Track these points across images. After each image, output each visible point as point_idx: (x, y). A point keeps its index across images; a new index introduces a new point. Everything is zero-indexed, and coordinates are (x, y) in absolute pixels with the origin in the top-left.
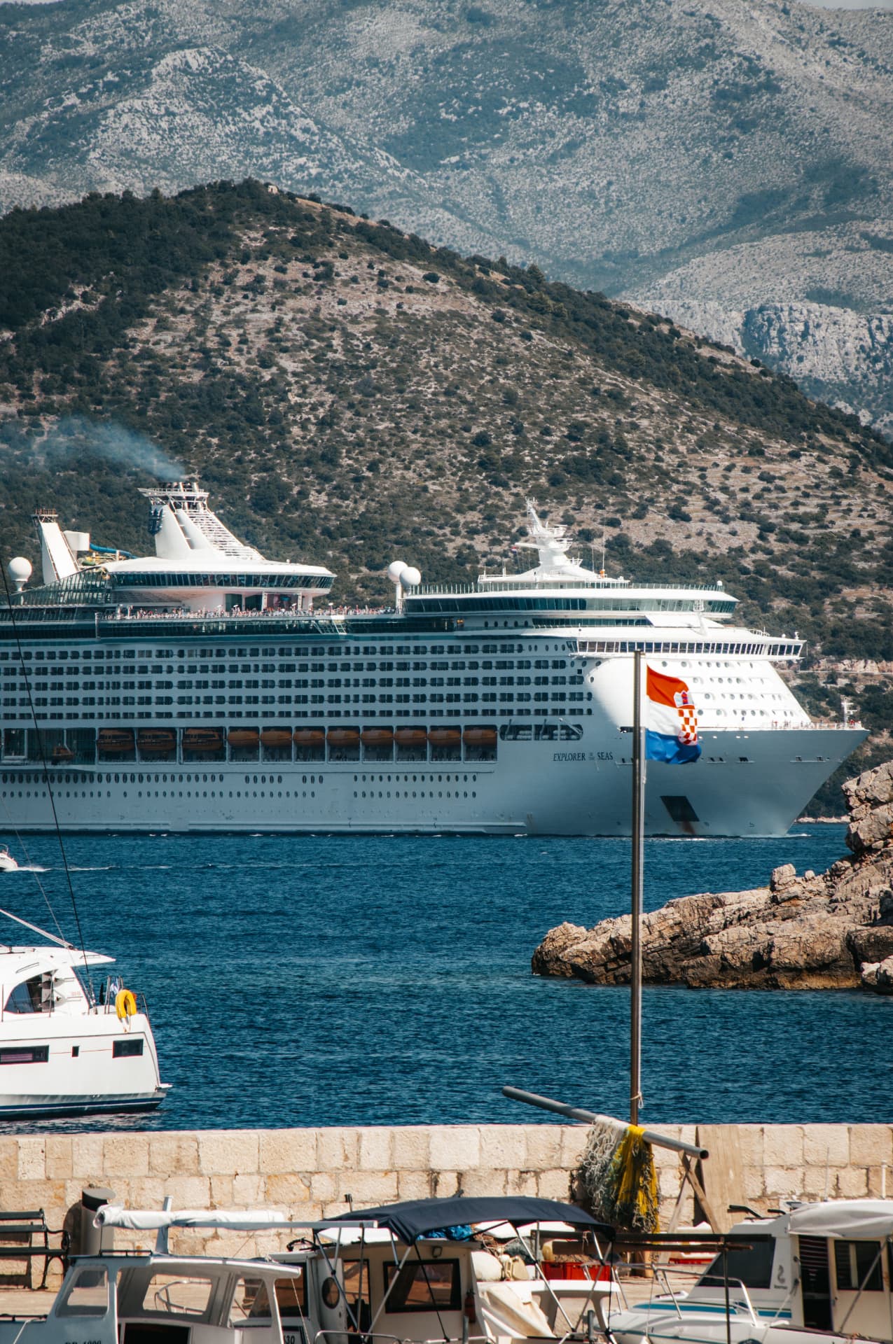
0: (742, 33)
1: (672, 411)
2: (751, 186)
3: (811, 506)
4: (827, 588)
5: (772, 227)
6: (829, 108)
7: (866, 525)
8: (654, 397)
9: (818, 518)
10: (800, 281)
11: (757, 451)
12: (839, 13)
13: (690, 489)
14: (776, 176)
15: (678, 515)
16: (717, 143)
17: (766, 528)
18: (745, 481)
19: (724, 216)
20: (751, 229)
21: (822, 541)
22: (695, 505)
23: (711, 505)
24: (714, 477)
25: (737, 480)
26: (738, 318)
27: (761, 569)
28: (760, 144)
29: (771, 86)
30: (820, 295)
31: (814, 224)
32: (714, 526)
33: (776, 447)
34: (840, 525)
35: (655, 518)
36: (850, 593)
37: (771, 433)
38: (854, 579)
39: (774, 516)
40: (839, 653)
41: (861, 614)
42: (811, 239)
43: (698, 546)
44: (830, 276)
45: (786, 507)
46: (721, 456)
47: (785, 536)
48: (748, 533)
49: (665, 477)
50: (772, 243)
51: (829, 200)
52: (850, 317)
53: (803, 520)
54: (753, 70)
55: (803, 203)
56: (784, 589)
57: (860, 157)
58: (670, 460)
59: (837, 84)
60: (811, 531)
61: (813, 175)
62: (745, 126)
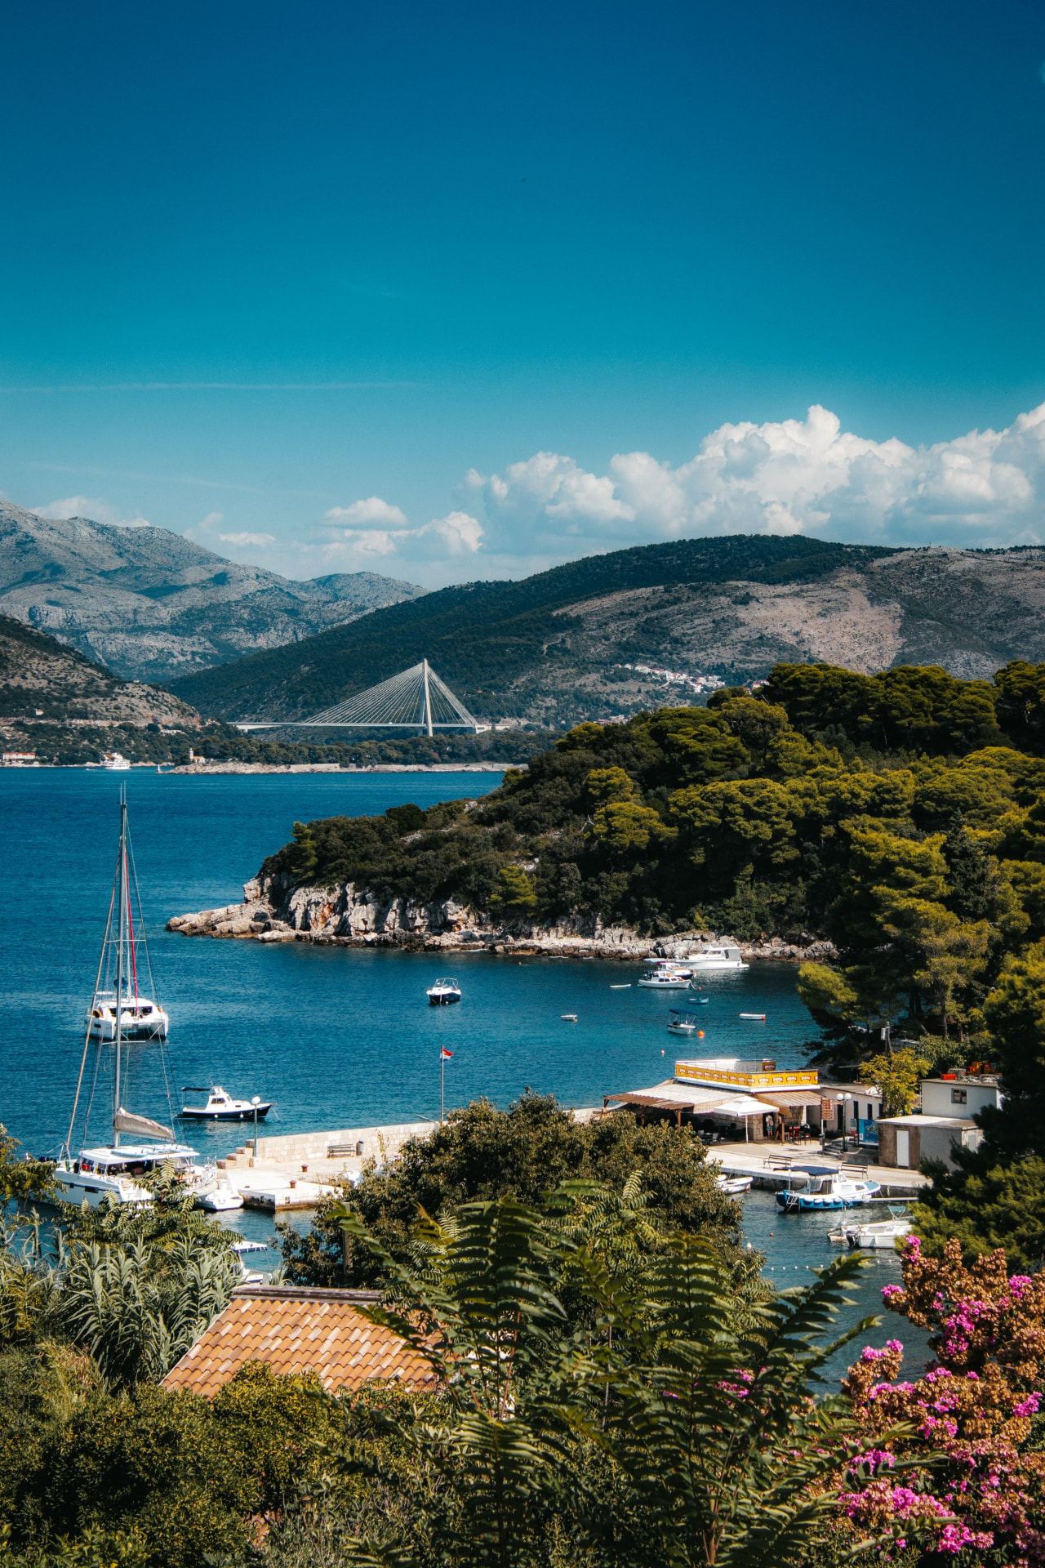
0: (23, 525)
1: (21, 647)
2: (28, 570)
3: (62, 675)
4: (68, 699)
5: (35, 582)
6: (50, 548)
7: (79, 680)
8: (15, 643)
9: (65, 678)
10: (44, 598)
11: (46, 659)
12: (52, 521)
13: (27, 670)
14: (35, 567)
15: (24, 677)
16: (17, 557)
17: (50, 681)
18: (43, 667)
19: (20, 578)
20: (29, 582)
21: (66, 685)
22: (29, 675)
23: (34, 675)
24: (34, 667)
25: (41, 667)
26: (27, 609)
27: (48, 693)
28: (31, 557)
29: (33, 541)
30: (50, 603)
31: (47, 582)
32: (35, 681)
33: (51, 658)
34: (71, 681)
35: (17, 678)
36: (75, 700)
37: (50, 654)
38: (76, 696)
39: (52, 678)
40: (72, 718)
41: (78, 706)
42: (47, 586)
43: (30, 686)
44: (53, 596)
45: (55, 675)
46: (36, 661)
47: (56, 683)
48: (44, 683)
49: (20, 666)
50: (36, 587)
51: (51, 574)
52: (60, 610)
53: (61, 679)
54: (27, 536)
55: (44, 575)
56: (56, 699)
57: (60, 562)
58: (21, 661)
59: (53, 541)
60: (63, 682)
61: (46, 567)
62: (26, 552)
